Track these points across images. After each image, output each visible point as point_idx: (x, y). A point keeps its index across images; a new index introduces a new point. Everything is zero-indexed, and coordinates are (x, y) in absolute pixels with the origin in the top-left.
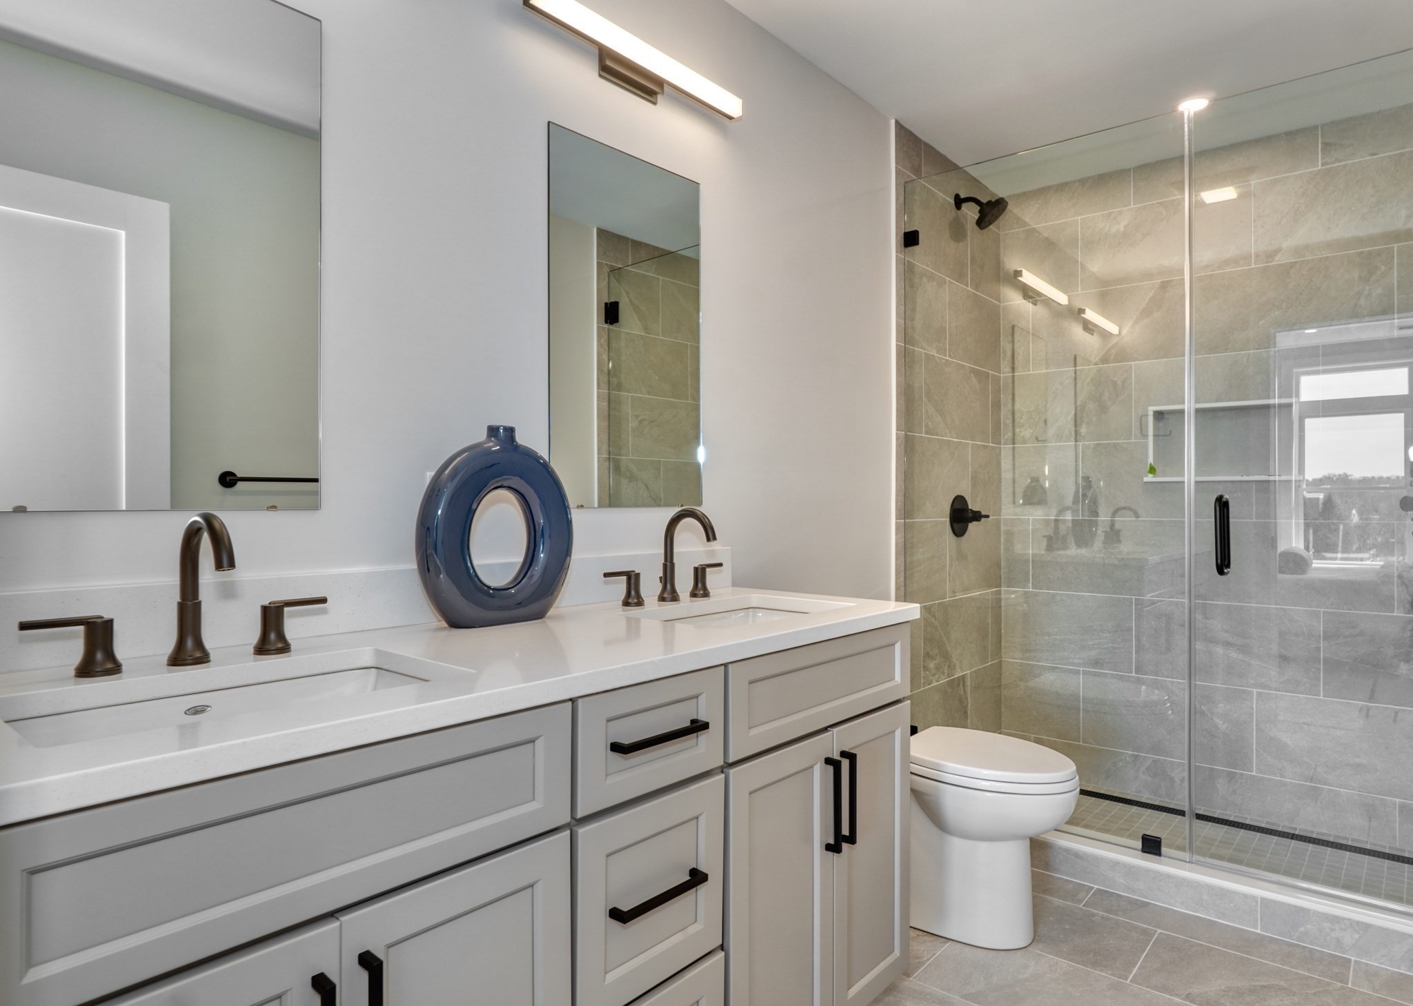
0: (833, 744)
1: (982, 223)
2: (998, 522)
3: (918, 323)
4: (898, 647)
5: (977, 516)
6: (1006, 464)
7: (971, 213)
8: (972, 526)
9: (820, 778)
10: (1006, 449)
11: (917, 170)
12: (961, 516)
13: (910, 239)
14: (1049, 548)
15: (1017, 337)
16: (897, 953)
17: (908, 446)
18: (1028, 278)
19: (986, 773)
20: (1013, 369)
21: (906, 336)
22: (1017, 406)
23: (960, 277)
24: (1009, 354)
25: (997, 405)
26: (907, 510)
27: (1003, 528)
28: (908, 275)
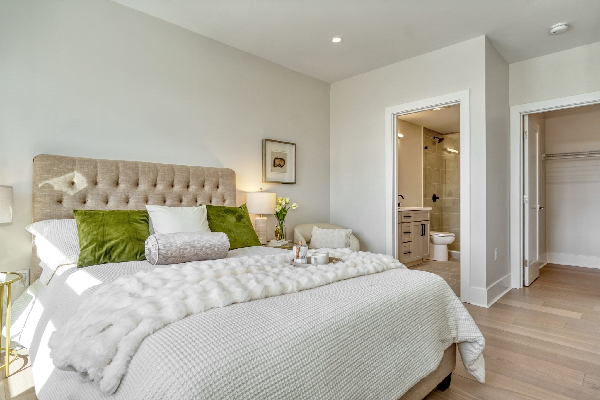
0: (422, 223)
1: (439, 142)
2: (442, 200)
3: (427, 162)
4: (429, 213)
5: (438, 198)
6: (444, 188)
7: (437, 140)
8: (437, 200)
9: (420, 227)
10: (444, 185)
11: (427, 135)
12: (435, 198)
13: (426, 148)
14: (453, 205)
15: (446, 162)
16: (429, 253)
17: (425, 185)
18: (449, 149)
19: (441, 234)
20: (445, 169)
21: (425, 165)
22: (446, 176)
23: (434, 152)
24: (444, 165)
25: (442, 176)
26: (425, 197)
27: (443, 201)
28: (425, 154)
